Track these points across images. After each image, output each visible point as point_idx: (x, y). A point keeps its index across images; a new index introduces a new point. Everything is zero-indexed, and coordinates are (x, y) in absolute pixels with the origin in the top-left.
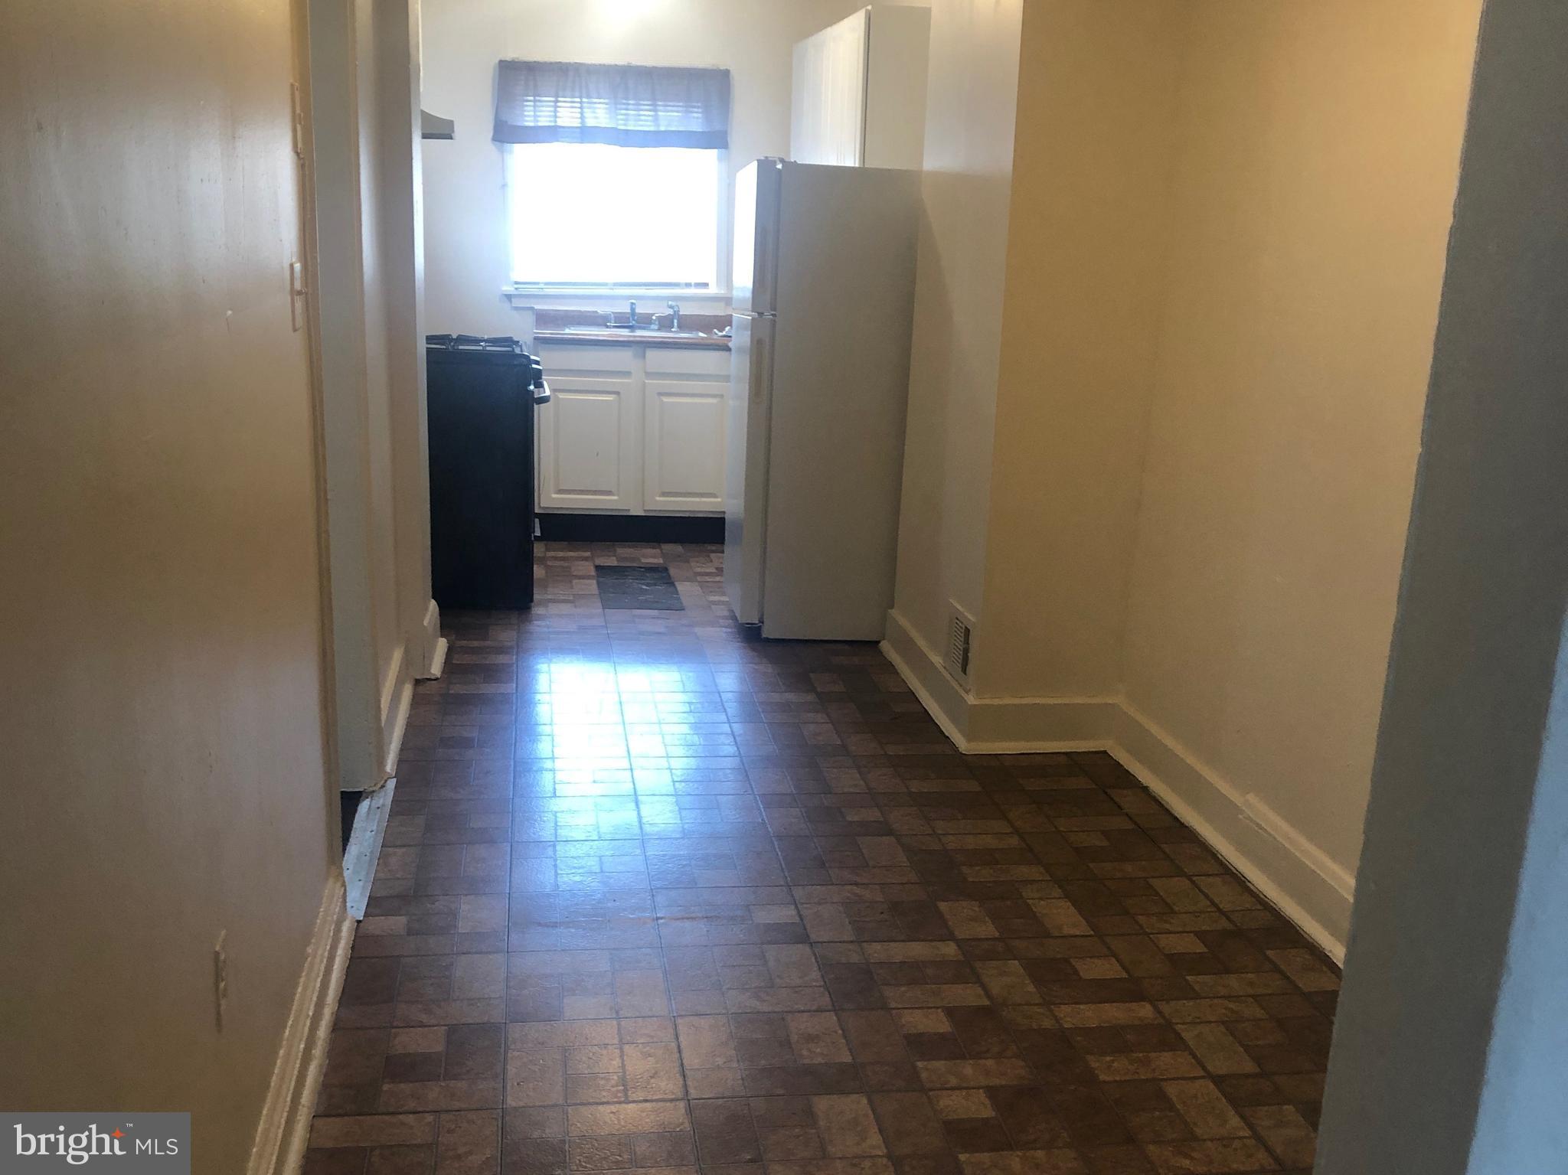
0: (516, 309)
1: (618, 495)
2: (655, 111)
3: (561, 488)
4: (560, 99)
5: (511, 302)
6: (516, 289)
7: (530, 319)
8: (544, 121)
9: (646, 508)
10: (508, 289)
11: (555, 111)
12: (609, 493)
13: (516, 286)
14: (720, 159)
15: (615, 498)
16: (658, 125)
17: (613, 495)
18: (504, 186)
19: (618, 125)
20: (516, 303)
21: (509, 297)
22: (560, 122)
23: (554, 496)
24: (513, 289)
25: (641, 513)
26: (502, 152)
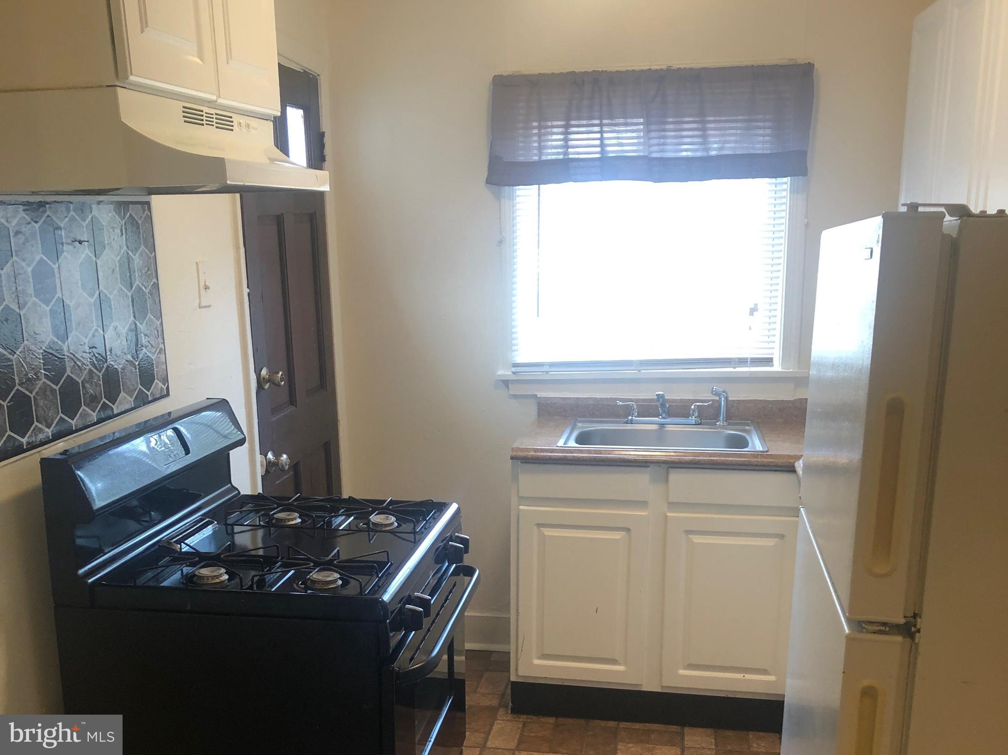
0: (515, 397)
1: (626, 665)
2: (704, 129)
3: (545, 653)
4: (573, 122)
5: (508, 387)
6: (514, 373)
7: (532, 410)
8: (552, 153)
9: (664, 684)
10: (504, 372)
11: (566, 140)
12: (613, 662)
13: (514, 369)
14: (794, 191)
15: (621, 668)
16: (707, 150)
17: (619, 664)
18: (501, 242)
19: (651, 153)
20: (514, 390)
21: (506, 383)
22: (573, 153)
23: (536, 662)
24: (510, 373)
25: (657, 689)
26: (498, 197)
